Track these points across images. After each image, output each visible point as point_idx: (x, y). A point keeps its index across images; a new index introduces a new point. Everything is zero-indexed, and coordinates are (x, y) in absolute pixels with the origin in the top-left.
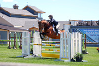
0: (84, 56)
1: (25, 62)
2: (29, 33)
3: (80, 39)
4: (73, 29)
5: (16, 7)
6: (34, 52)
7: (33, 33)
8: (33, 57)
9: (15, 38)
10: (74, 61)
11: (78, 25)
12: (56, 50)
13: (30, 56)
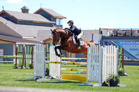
0: (121, 79)
1: (38, 87)
2: (44, 47)
3: (115, 55)
4: (105, 41)
5: (25, 10)
6: (51, 73)
7: (49, 47)
8: (49, 80)
9: (23, 53)
10: (107, 85)
11: (112, 35)
12: (82, 70)
13: (45, 79)
